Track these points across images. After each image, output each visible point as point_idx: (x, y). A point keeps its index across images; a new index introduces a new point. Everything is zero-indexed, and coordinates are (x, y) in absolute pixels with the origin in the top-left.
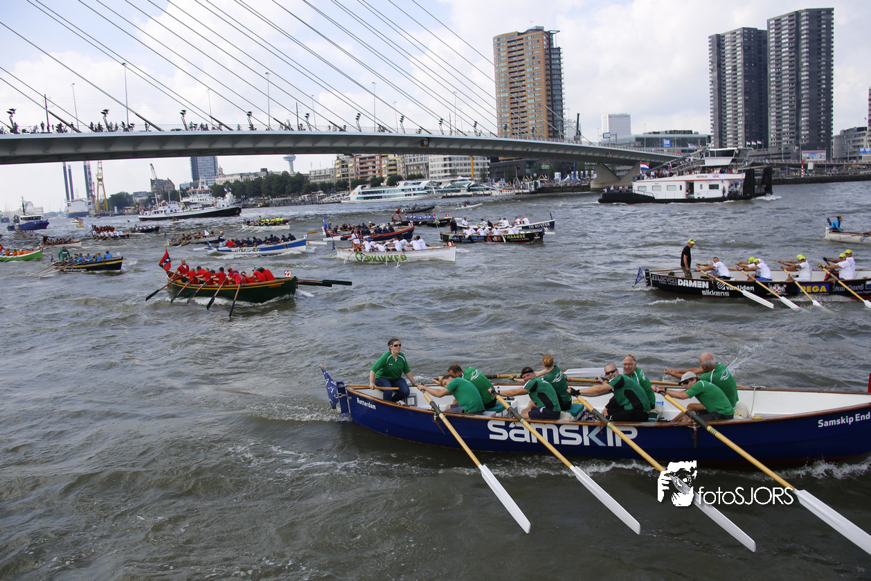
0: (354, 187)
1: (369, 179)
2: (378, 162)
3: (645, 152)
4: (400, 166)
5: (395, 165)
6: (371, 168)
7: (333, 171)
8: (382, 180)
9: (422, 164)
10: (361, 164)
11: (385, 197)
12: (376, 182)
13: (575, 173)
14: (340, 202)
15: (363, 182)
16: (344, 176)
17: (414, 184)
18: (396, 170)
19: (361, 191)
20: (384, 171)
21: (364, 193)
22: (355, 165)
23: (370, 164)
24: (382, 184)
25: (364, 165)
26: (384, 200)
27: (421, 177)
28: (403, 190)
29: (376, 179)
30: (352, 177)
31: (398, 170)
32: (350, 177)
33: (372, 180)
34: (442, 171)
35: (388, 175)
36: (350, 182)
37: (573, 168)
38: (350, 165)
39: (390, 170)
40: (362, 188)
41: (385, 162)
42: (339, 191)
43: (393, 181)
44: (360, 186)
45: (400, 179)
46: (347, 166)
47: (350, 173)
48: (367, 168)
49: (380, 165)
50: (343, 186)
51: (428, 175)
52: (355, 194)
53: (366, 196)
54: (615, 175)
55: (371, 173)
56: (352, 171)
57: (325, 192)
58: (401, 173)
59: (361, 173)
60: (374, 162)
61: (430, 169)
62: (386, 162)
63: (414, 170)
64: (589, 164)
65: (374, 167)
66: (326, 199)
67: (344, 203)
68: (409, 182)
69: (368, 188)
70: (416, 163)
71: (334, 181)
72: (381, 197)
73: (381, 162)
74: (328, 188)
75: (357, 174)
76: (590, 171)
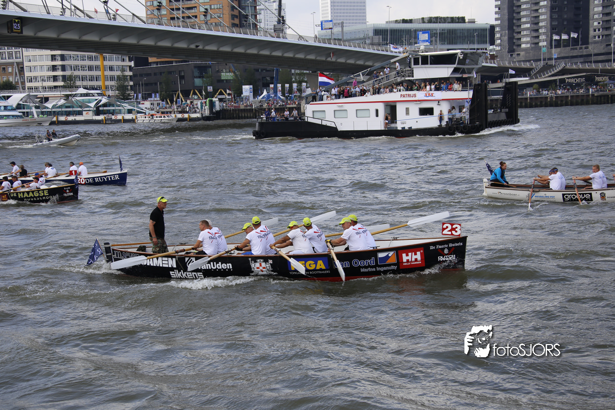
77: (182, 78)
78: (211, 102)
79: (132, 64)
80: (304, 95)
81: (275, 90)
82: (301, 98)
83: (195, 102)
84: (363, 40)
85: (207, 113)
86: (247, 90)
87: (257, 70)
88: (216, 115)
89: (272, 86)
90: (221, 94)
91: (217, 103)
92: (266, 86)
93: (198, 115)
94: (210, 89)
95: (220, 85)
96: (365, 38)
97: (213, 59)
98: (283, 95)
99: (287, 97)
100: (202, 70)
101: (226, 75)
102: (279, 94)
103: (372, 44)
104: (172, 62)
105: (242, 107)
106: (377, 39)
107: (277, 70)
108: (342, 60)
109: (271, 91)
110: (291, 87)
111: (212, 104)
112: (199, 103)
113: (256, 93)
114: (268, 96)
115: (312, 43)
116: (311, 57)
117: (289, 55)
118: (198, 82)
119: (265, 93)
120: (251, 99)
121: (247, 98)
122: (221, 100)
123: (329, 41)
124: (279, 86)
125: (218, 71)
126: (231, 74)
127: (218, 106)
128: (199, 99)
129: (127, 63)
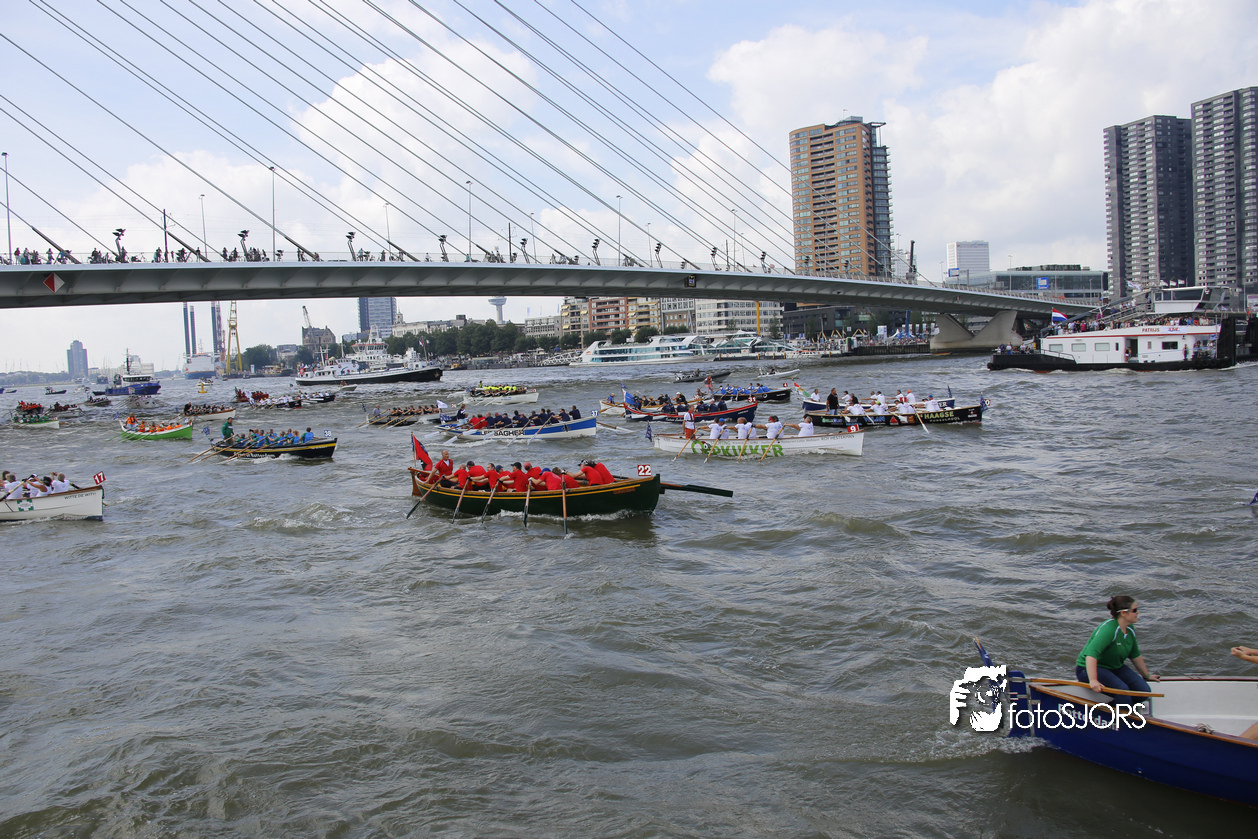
0: (588, 343)
1: (609, 333)
2: (622, 309)
3: (1011, 297)
4: (654, 314)
5: (648, 313)
6: (612, 317)
7: (559, 320)
8: (628, 334)
9: (686, 312)
10: (599, 310)
11: (633, 358)
12: (620, 337)
13: (907, 328)
14: (567, 365)
15: (600, 337)
16: (573, 327)
17: (674, 340)
18: (648, 320)
19: (598, 349)
20: (631, 321)
21: (602, 352)
22: (589, 312)
23: (611, 311)
24: (628, 340)
25: (603, 313)
26: (630, 362)
27: (684, 330)
28: (658, 349)
29: (620, 333)
30: (586, 329)
31: (651, 320)
32: (582, 329)
33: (614, 334)
34: (715, 322)
35: (638, 327)
36: (582, 336)
37: (904, 319)
38: (583, 312)
39: (641, 320)
40: (599, 344)
41: (633, 308)
42: (567, 348)
43: (645, 336)
44: (596, 343)
45: (654, 333)
46: (578, 313)
47: (582, 323)
48: (607, 316)
49: (626, 313)
50: (573, 342)
51: (694, 327)
52: (589, 354)
53: (606, 357)
54: (966, 329)
55: (612, 324)
56: (585, 320)
57: (546, 351)
58: (655, 323)
59: (599, 324)
60: (618, 309)
61: (698, 320)
62: (635, 308)
63: (674, 321)
64: (927, 313)
65: (617, 316)
66: (548, 360)
67: (573, 367)
68: (666, 337)
69: (608, 345)
70: (678, 310)
71: (560, 335)
72: (625, 359)
73: (627, 308)
74: (550, 345)
75: (593, 325)
76: (929, 323)
77: (825, 320)
78: (850, 340)
79: (783, 309)
83: (835, 341)
85: (846, 350)
86: (881, 330)
87: (891, 312)
88: (854, 352)
89: (904, 326)
91: (856, 341)
92: (899, 326)
93: (839, 352)
94: (849, 329)
95: (857, 326)
96: (988, 284)
98: (914, 333)
99: (917, 336)
101: (864, 317)
102: (910, 333)
103: (995, 288)
104: (816, 306)
105: (877, 344)
106: (999, 284)
107: (909, 313)
108: (967, 303)
110: (921, 327)
111: (851, 343)
112: (839, 341)
113: (890, 332)
114: (901, 335)
115: (940, 288)
116: (940, 300)
117: (920, 298)
118: (838, 323)
119: (898, 332)
120: (885, 337)
121: (882, 337)
122: (858, 339)
123: (956, 286)
124: (910, 326)
126: (868, 316)
127: (856, 345)
128: (839, 337)
129: (779, 309)
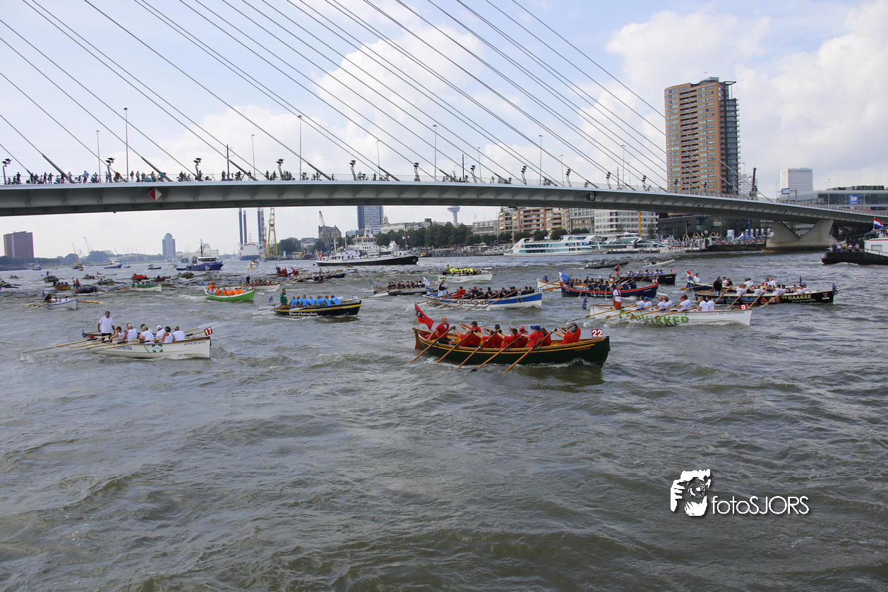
77: (688, 225)
78: (706, 240)
79: (658, 217)
80: (768, 236)
81: (749, 232)
82: (766, 238)
83: (696, 240)
84: (810, 201)
85: (703, 247)
86: (730, 233)
87: (737, 220)
88: (709, 249)
89: (747, 230)
90: (713, 235)
91: (711, 241)
92: (743, 230)
93: (698, 249)
94: (706, 232)
95: (712, 230)
96: (812, 200)
97: (709, 213)
98: (754, 236)
99: (757, 238)
100: (702, 220)
101: (717, 223)
102: (752, 236)
103: (817, 204)
104: (682, 216)
105: (727, 244)
106: (820, 200)
107: (751, 221)
108: (795, 214)
109: (747, 234)
110: (760, 231)
111: (707, 242)
112: (699, 241)
113: (736, 235)
114: (745, 237)
115: (775, 203)
116: (775, 212)
117: (760, 210)
118: (698, 228)
119: (742, 235)
120: (733, 238)
121: (730, 238)
122: (713, 239)
123: (787, 201)
124: (752, 230)
125: (712, 221)
126: (720, 223)
127: (711, 244)
128: (699, 238)
129: (655, 216)
